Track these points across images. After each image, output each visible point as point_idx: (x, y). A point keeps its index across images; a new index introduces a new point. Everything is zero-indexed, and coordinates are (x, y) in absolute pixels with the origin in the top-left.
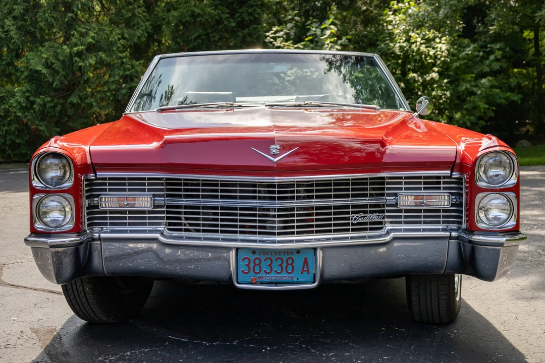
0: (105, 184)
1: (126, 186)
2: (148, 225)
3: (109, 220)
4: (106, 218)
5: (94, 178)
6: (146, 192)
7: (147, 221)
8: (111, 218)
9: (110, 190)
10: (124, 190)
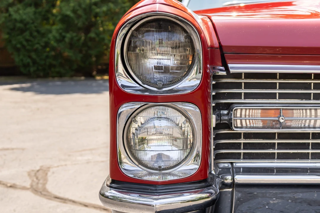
0: (238, 86)
1: (275, 88)
2: (312, 159)
3: (244, 149)
4: (237, 146)
5: (224, 73)
6: (310, 99)
7: (310, 151)
8: (247, 146)
9: (247, 96)
10: (272, 96)
